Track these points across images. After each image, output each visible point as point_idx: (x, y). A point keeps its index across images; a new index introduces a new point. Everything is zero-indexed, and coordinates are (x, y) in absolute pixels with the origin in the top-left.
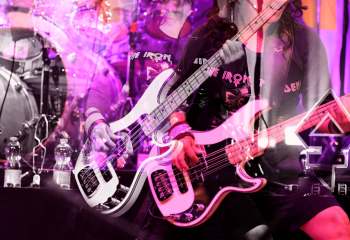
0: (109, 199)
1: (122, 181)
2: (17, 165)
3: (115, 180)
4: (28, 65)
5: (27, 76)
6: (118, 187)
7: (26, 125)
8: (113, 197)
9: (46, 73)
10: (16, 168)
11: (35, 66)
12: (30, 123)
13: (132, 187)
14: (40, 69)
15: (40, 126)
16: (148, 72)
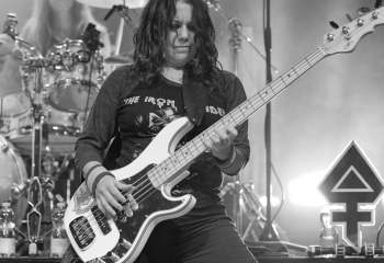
0: (109, 254)
1: (122, 236)
2: (10, 233)
3: (115, 233)
4: (14, 123)
5: (14, 135)
6: (121, 241)
7: (17, 190)
8: (113, 251)
9: (37, 132)
10: (10, 236)
11: (22, 125)
12: (21, 187)
13: (135, 243)
14: (29, 127)
15: (33, 189)
16: (151, 119)
